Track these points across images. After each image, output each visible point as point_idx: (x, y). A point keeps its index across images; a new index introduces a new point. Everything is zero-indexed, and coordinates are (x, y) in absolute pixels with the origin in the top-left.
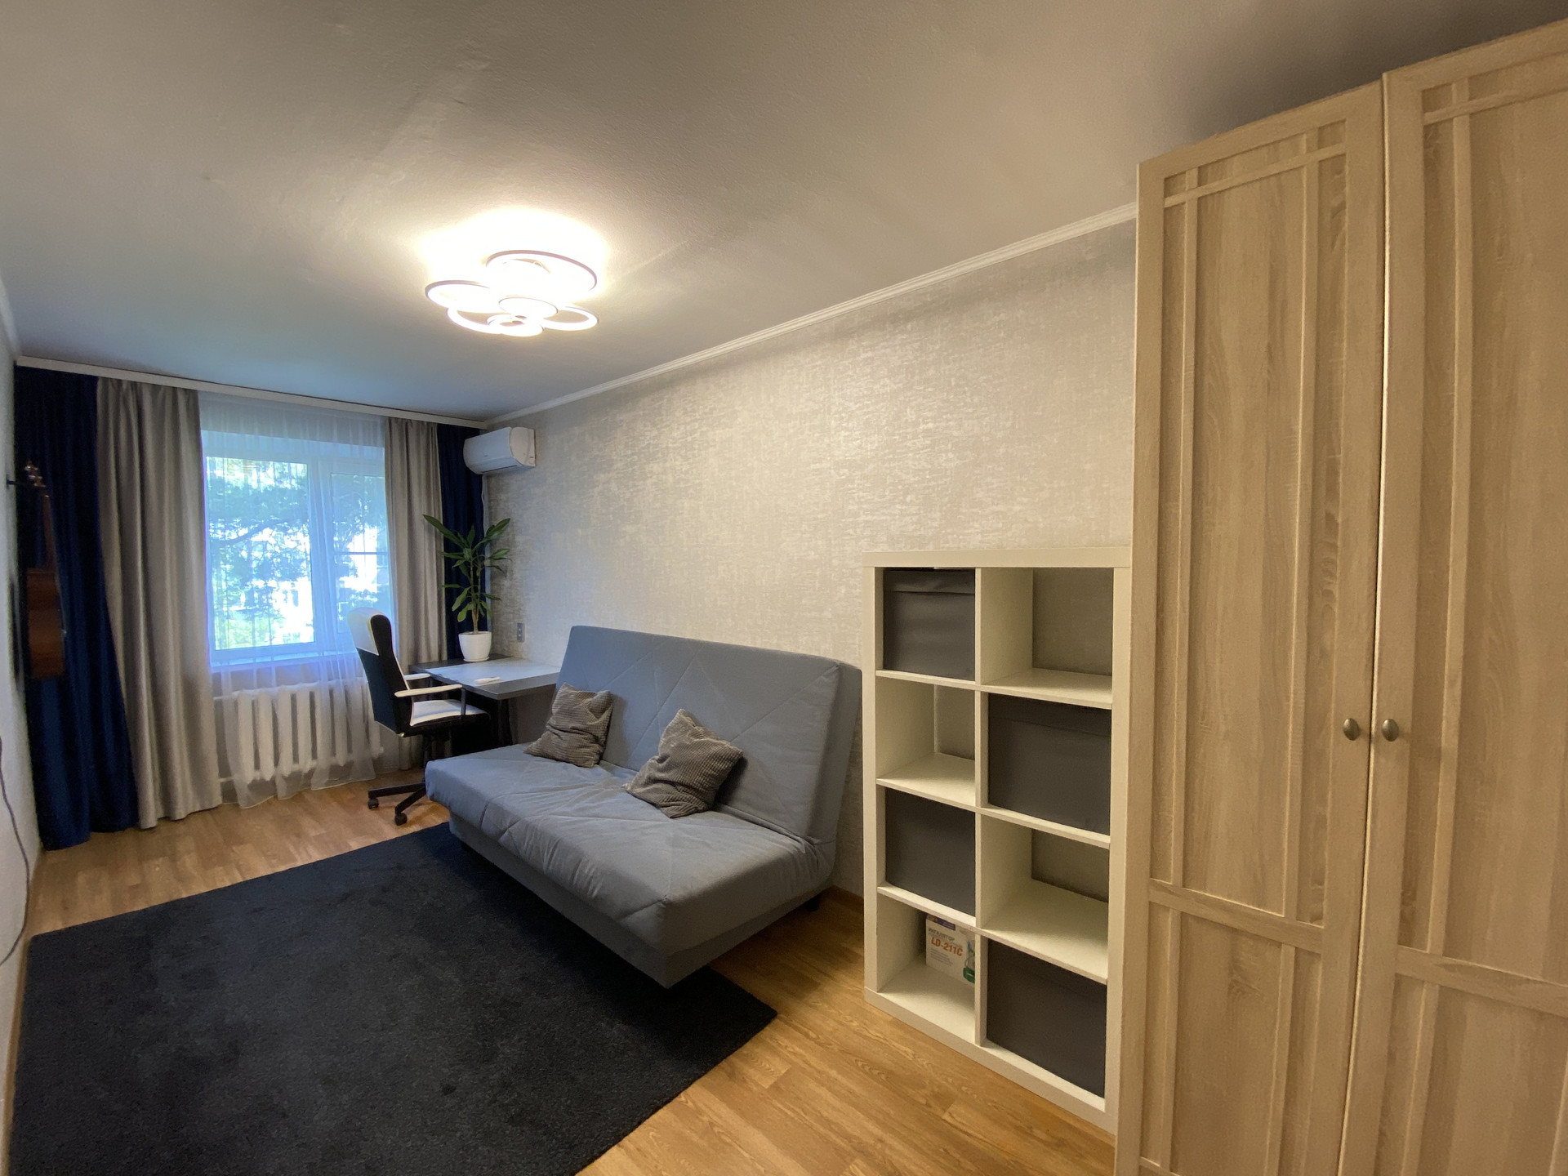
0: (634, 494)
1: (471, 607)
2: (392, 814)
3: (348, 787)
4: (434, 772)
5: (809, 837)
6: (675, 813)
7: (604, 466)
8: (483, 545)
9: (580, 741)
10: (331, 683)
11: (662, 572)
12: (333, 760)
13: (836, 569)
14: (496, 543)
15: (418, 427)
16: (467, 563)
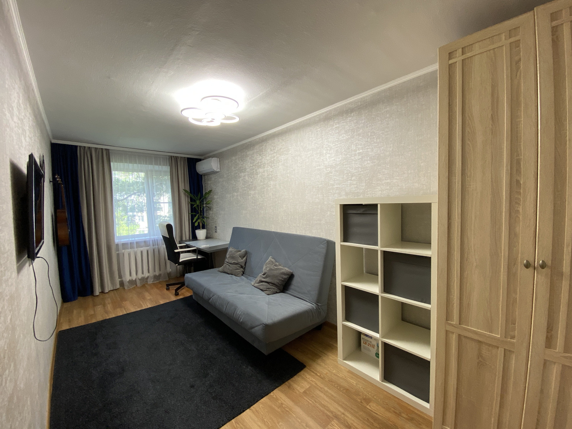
0: (254, 180)
1: (199, 221)
2: (174, 292)
3: (160, 283)
4: (188, 277)
5: (317, 303)
6: (269, 293)
7: (243, 170)
8: (203, 199)
9: (236, 267)
10: (154, 247)
11: (264, 208)
12: (155, 273)
13: (326, 205)
14: (207, 198)
15: (181, 159)
16: (198, 206)
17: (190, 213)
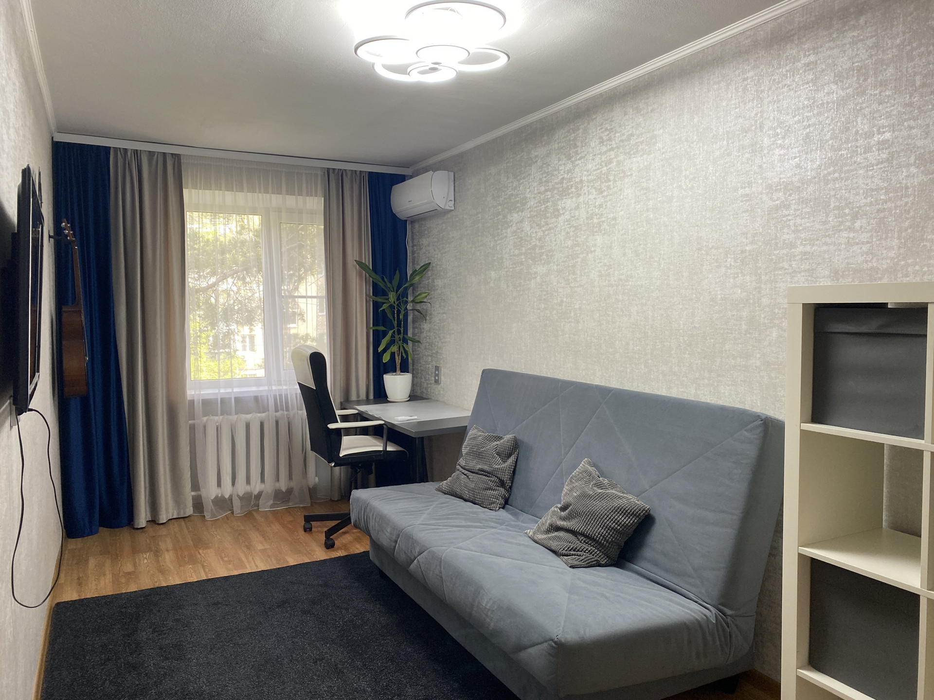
0: (546, 232)
1: (394, 349)
2: (322, 537)
3: (289, 511)
4: (358, 500)
6: (576, 563)
7: (519, 205)
8: (406, 289)
9: (486, 483)
10: (277, 414)
11: (572, 314)
12: (277, 484)
13: (767, 309)
14: (418, 287)
15: (352, 175)
16: (392, 307)
17: (372, 326)
